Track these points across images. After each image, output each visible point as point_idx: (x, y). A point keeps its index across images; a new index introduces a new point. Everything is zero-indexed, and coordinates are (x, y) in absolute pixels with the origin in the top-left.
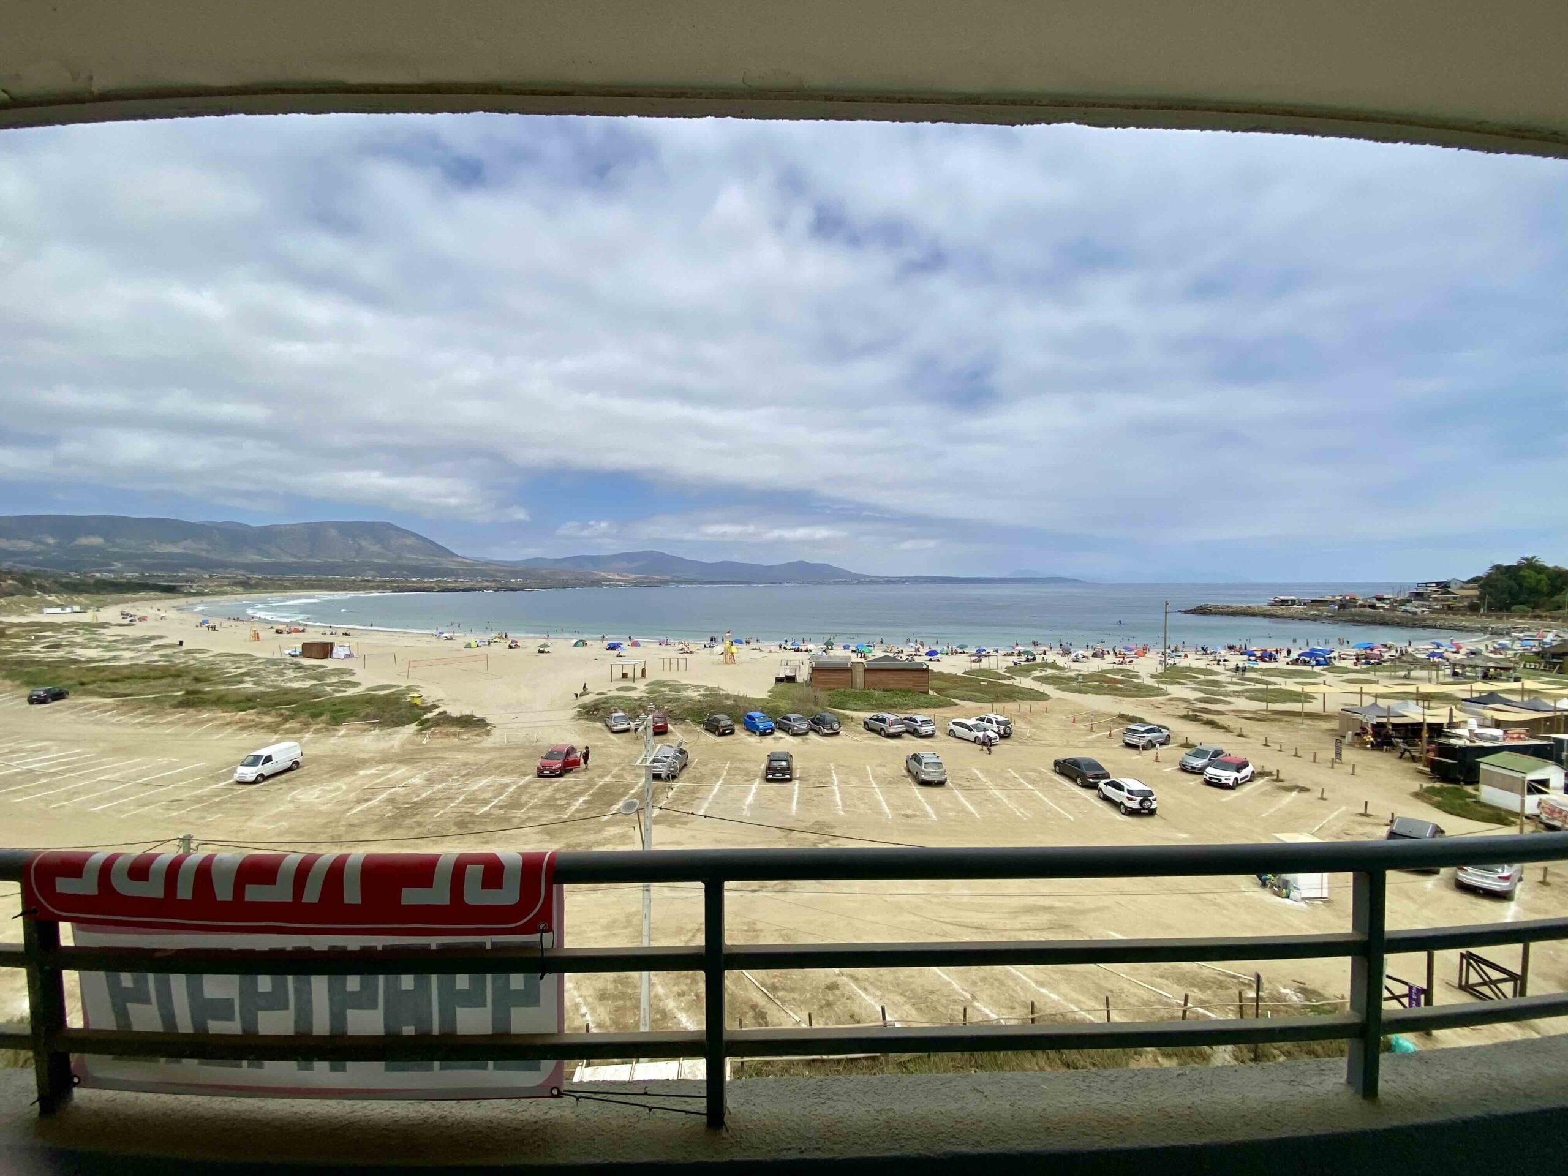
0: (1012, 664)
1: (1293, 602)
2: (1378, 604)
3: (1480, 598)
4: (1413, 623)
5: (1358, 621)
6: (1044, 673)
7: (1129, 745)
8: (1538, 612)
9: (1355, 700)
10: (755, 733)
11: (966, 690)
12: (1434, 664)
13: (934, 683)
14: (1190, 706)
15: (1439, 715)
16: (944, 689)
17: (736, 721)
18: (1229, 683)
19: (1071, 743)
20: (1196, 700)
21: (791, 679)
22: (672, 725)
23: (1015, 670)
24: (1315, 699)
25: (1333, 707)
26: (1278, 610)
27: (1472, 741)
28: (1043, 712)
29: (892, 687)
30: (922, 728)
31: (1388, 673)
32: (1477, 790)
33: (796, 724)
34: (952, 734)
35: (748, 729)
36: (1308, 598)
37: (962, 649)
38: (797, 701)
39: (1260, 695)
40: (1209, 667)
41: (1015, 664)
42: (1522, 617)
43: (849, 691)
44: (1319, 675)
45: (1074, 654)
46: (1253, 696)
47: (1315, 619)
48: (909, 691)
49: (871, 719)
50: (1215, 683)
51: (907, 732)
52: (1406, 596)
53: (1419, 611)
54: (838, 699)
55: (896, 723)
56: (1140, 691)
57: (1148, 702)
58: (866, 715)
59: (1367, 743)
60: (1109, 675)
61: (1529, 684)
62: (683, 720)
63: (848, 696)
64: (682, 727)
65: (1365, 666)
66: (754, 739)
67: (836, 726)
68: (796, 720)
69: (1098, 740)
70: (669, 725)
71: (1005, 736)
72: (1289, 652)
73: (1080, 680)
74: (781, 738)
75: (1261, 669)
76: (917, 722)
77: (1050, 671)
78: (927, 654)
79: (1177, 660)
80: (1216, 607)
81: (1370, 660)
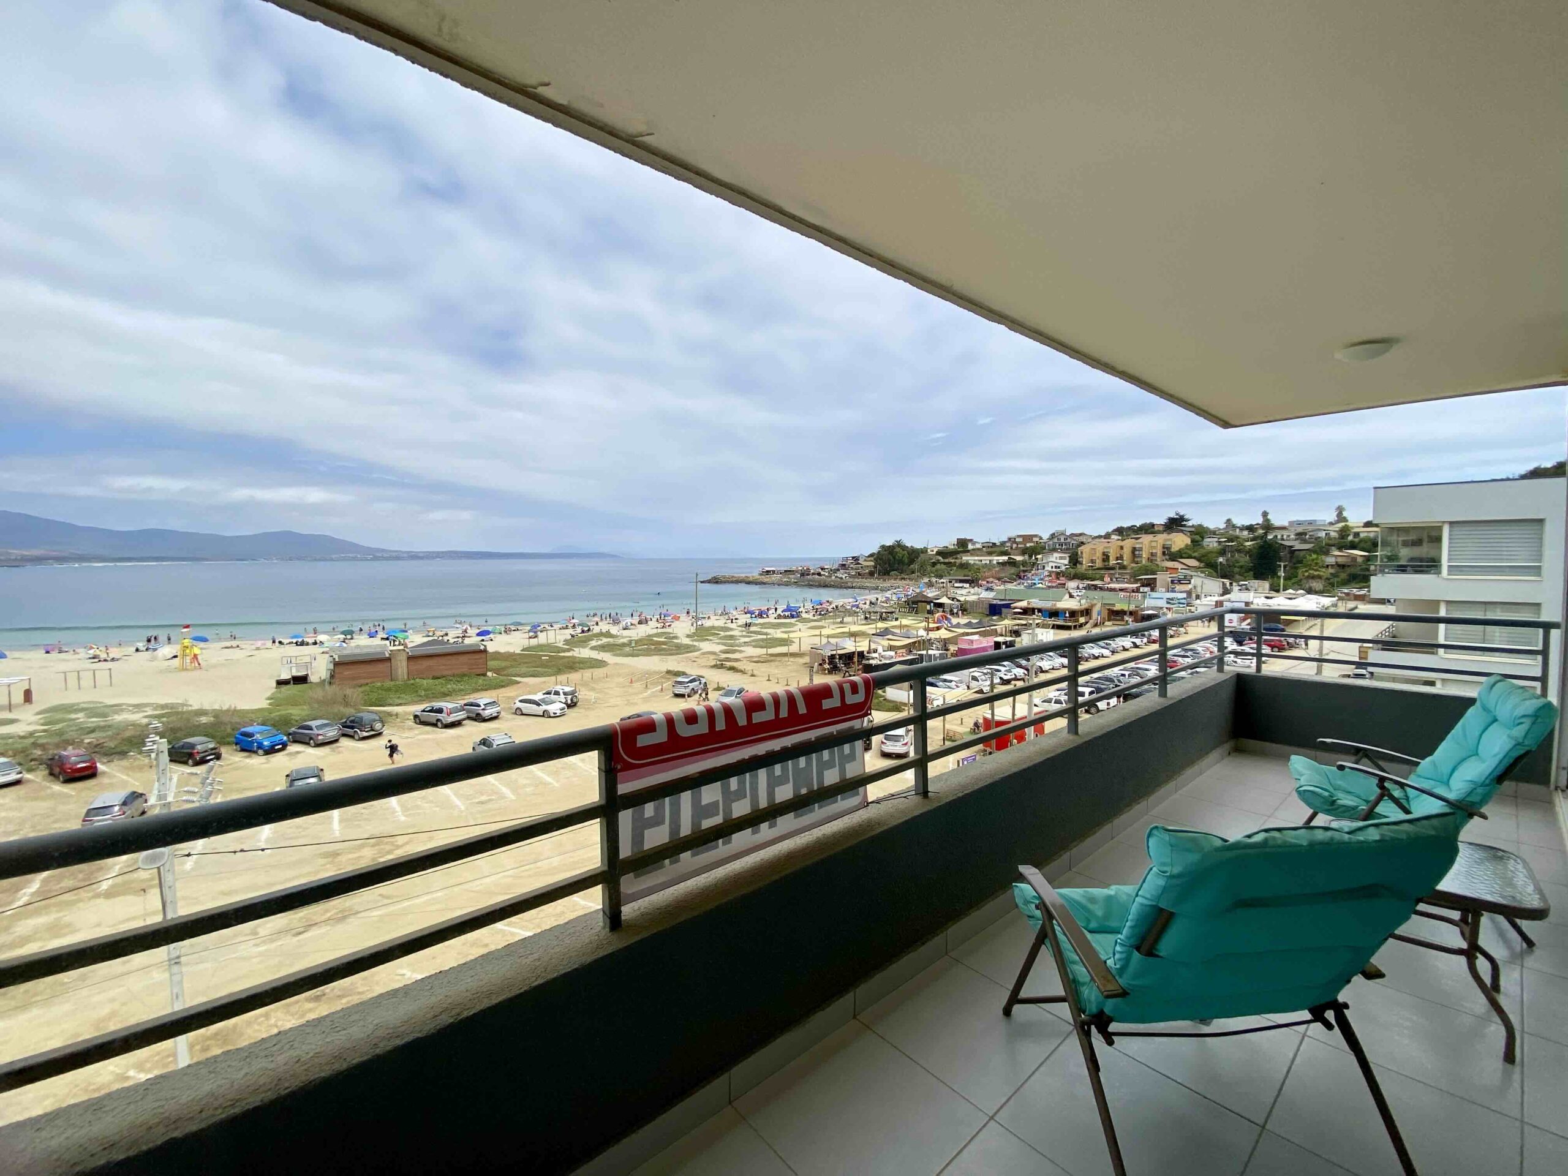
0: (570, 637)
1: (774, 572)
2: (822, 573)
3: (875, 567)
4: (840, 585)
5: (811, 585)
6: (600, 643)
7: (677, 696)
8: (903, 576)
9: (817, 640)
10: (255, 752)
11: (527, 667)
12: (856, 612)
13: (492, 664)
14: (716, 657)
15: (863, 646)
16: (504, 669)
17: (223, 742)
18: (740, 636)
19: (631, 701)
20: (721, 652)
21: (301, 680)
22: (103, 763)
23: (573, 642)
24: (794, 642)
25: (806, 647)
26: (765, 579)
27: (881, 661)
28: (604, 678)
29: (445, 673)
30: (486, 712)
31: (832, 620)
32: (884, 692)
33: (320, 732)
34: (519, 712)
35: (243, 750)
36: (783, 569)
37: (517, 626)
38: (316, 706)
39: (761, 643)
40: (726, 625)
41: (573, 636)
42: (896, 579)
43: (388, 684)
44: (794, 625)
45: (624, 623)
46: (757, 644)
47: (787, 584)
48: (464, 675)
49: (424, 711)
50: (732, 637)
51: (469, 718)
52: (836, 566)
53: (844, 577)
54: (374, 696)
55: (457, 710)
56: (680, 649)
57: (687, 657)
58: (417, 708)
59: (825, 670)
60: (655, 639)
61: (905, 622)
62: (123, 754)
63: (389, 690)
64: (125, 763)
65: (819, 617)
66: (257, 761)
67: (378, 726)
68: (319, 727)
69: (653, 695)
70: (98, 765)
71: (572, 705)
72: (776, 609)
73: (633, 645)
74: (298, 752)
75: (760, 624)
76: (479, 706)
77: (605, 640)
78: (478, 635)
79: (704, 622)
80: (724, 577)
81: (821, 612)
